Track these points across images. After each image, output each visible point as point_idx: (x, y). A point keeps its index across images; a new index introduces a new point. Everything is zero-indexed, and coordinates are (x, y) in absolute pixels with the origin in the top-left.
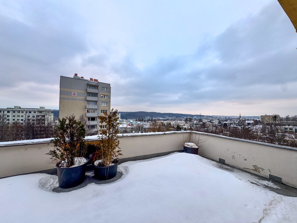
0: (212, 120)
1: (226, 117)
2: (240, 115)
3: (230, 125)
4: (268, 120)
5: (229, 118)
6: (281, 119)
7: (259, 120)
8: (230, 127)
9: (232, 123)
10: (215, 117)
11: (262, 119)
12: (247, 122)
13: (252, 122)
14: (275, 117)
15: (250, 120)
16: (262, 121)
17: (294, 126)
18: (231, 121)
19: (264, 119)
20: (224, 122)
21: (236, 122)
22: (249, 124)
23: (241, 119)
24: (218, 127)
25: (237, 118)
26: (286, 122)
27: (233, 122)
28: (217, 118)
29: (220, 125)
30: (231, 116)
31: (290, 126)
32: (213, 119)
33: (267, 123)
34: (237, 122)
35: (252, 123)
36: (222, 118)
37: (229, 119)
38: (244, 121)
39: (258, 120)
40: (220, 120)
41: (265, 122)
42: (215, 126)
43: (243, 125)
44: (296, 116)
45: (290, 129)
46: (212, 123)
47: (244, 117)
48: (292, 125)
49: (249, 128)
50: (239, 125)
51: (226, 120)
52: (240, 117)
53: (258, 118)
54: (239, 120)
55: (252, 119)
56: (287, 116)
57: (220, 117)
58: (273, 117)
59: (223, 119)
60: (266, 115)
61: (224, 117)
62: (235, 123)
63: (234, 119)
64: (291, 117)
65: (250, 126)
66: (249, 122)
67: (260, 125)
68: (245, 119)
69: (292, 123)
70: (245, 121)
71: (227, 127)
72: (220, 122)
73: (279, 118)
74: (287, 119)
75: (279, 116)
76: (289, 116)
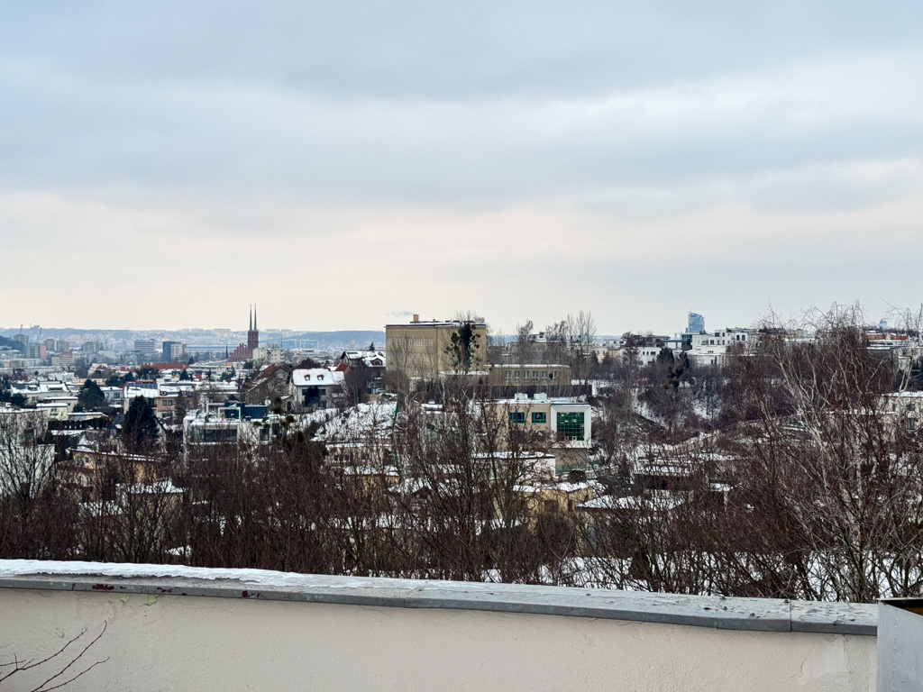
0: (20, 374)
1: (143, 345)
2: (253, 320)
3: (182, 414)
4: (427, 360)
5: (167, 346)
6: (495, 353)
7: (377, 362)
8: (179, 434)
9: (194, 396)
10: (49, 344)
11: (395, 352)
12: (299, 377)
13: (333, 377)
14: (466, 335)
15: (317, 366)
16: (393, 368)
17: (553, 392)
18: (184, 376)
19: (408, 353)
20: (131, 393)
21: (225, 385)
22: (313, 394)
23: (257, 355)
24: (75, 440)
25: (233, 345)
26: (517, 372)
27: (198, 383)
28: (64, 349)
29: (93, 423)
30: (187, 334)
31: (540, 398)
32: (29, 364)
33: (420, 386)
34: (233, 385)
35: (336, 388)
36: (112, 356)
37: (168, 362)
38: (280, 375)
39: (369, 358)
40: (98, 374)
41: (409, 372)
42: (49, 439)
43: (278, 411)
44: (563, 322)
45: (540, 417)
46: (19, 401)
47: (280, 340)
48: (544, 390)
49: (314, 426)
50: (247, 413)
51: (148, 374)
52: (253, 335)
53: (372, 349)
54: (248, 366)
55: (335, 350)
56: (524, 324)
57: (94, 344)
58: (454, 338)
59: (122, 361)
60: (416, 325)
61: (131, 344)
62: (213, 395)
63: (207, 357)
64: (542, 334)
65: (318, 415)
66: (314, 381)
67: (385, 399)
68: (288, 355)
69: (543, 371)
70: (289, 369)
71: (155, 435)
72: (90, 395)
73: (482, 341)
74: (525, 344)
75: (484, 326)
76: (530, 325)
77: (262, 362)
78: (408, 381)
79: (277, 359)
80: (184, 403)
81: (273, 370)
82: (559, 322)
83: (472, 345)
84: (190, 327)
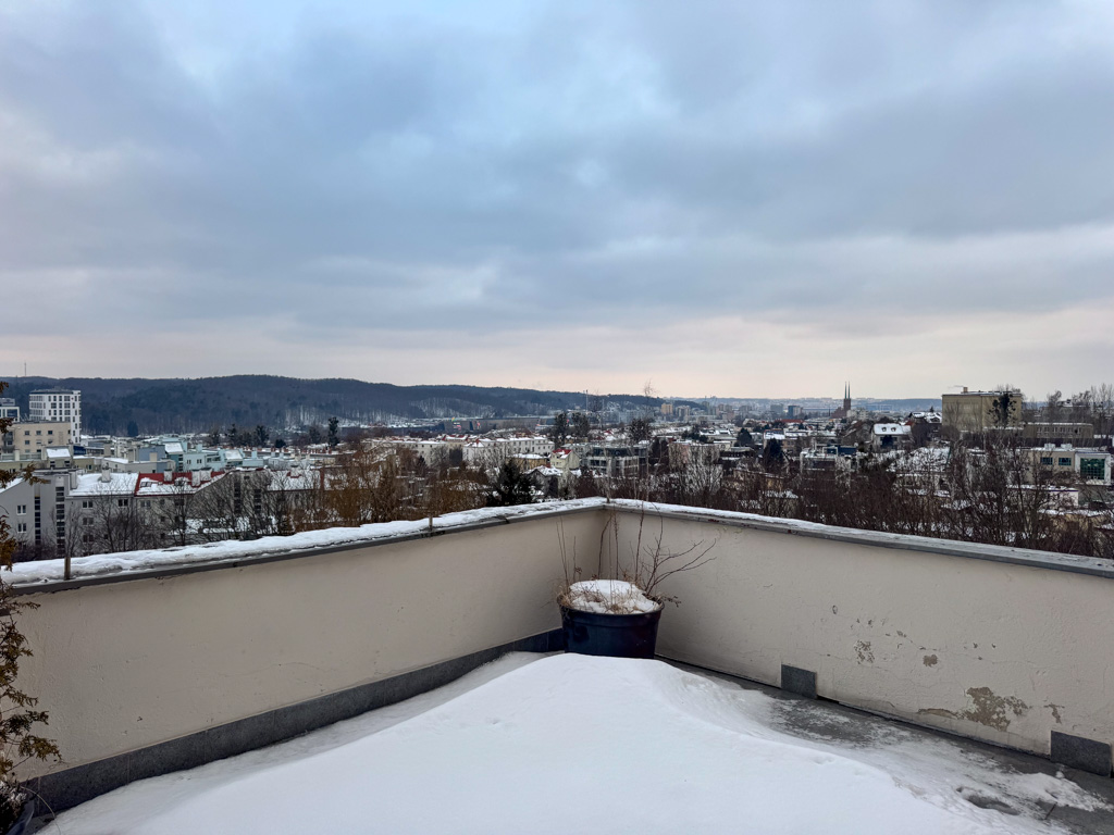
0: (704, 424)
1: (776, 407)
2: (847, 391)
3: (799, 450)
4: (973, 419)
5: (791, 408)
6: (1029, 413)
7: (936, 419)
8: (797, 463)
9: (808, 439)
10: (721, 407)
11: (948, 413)
12: (878, 429)
13: (902, 429)
14: (1005, 402)
15: (892, 422)
16: (947, 424)
17: (1077, 443)
18: (801, 427)
19: (959, 414)
20: (768, 436)
21: (828, 433)
22: (888, 441)
23: (849, 414)
24: (734, 464)
25: (834, 408)
26: (1047, 428)
27: (810, 431)
28: (729, 410)
29: (746, 453)
30: (804, 401)
31: (1065, 448)
32: (710, 418)
33: (967, 436)
34: (833, 433)
35: (905, 437)
36: (757, 414)
37: (791, 417)
38: (865, 427)
39: (929, 417)
40: (749, 425)
41: (959, 427)
42: (720, 462)
43: (862, 450)
44: (1087, 393)
45: (1065, 461)
46: (704, 440)
47: (865, 405)
48: (1070, 441)
49: (889, 462)
50: (842, 451)
51: (779, 425)
52: (847, 402)
53: (932, 411)
54: (844, 421)
55: (905, 412)
56: (1053, 393)
57: (747, 406)
58: (995, 403)
59: (763, 417)
60: (966, 395)
61: (768, 407)
62: (820, 439)
63: (816, 415)
64: (1069, 401)
65: (892, 454)
66: (889, 432)
67: (941, 445)
68: (871, 414)
69: (1070, 428)
70: (871, 424)
71: (782, 463)
72: (744, 437)
73: (1018, 406)
74: (1054, 408)
75: (1020, 396)
76: (1058, 394)
77: (853, 418)
78: (959, 433)
79: (863, 417)
80: (800, 444)
81: (860, 424)
82: (1083, 392)
83: (1009, 408)
84: (806, 396)
